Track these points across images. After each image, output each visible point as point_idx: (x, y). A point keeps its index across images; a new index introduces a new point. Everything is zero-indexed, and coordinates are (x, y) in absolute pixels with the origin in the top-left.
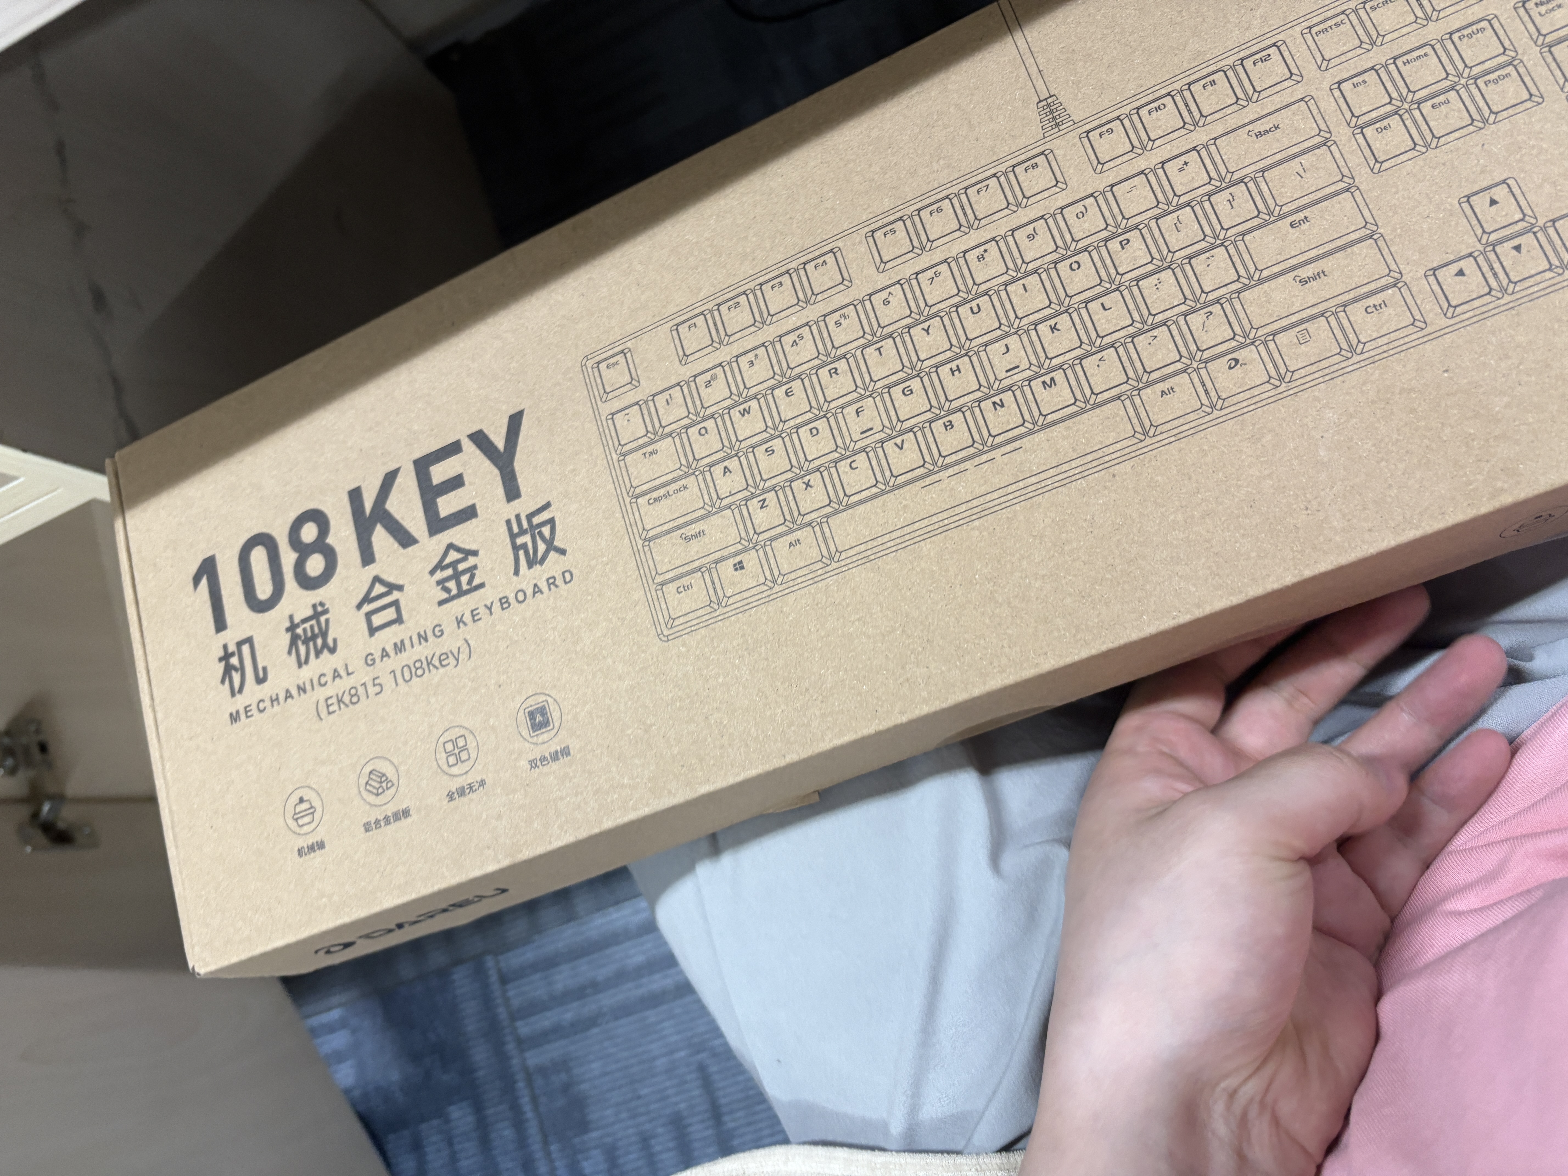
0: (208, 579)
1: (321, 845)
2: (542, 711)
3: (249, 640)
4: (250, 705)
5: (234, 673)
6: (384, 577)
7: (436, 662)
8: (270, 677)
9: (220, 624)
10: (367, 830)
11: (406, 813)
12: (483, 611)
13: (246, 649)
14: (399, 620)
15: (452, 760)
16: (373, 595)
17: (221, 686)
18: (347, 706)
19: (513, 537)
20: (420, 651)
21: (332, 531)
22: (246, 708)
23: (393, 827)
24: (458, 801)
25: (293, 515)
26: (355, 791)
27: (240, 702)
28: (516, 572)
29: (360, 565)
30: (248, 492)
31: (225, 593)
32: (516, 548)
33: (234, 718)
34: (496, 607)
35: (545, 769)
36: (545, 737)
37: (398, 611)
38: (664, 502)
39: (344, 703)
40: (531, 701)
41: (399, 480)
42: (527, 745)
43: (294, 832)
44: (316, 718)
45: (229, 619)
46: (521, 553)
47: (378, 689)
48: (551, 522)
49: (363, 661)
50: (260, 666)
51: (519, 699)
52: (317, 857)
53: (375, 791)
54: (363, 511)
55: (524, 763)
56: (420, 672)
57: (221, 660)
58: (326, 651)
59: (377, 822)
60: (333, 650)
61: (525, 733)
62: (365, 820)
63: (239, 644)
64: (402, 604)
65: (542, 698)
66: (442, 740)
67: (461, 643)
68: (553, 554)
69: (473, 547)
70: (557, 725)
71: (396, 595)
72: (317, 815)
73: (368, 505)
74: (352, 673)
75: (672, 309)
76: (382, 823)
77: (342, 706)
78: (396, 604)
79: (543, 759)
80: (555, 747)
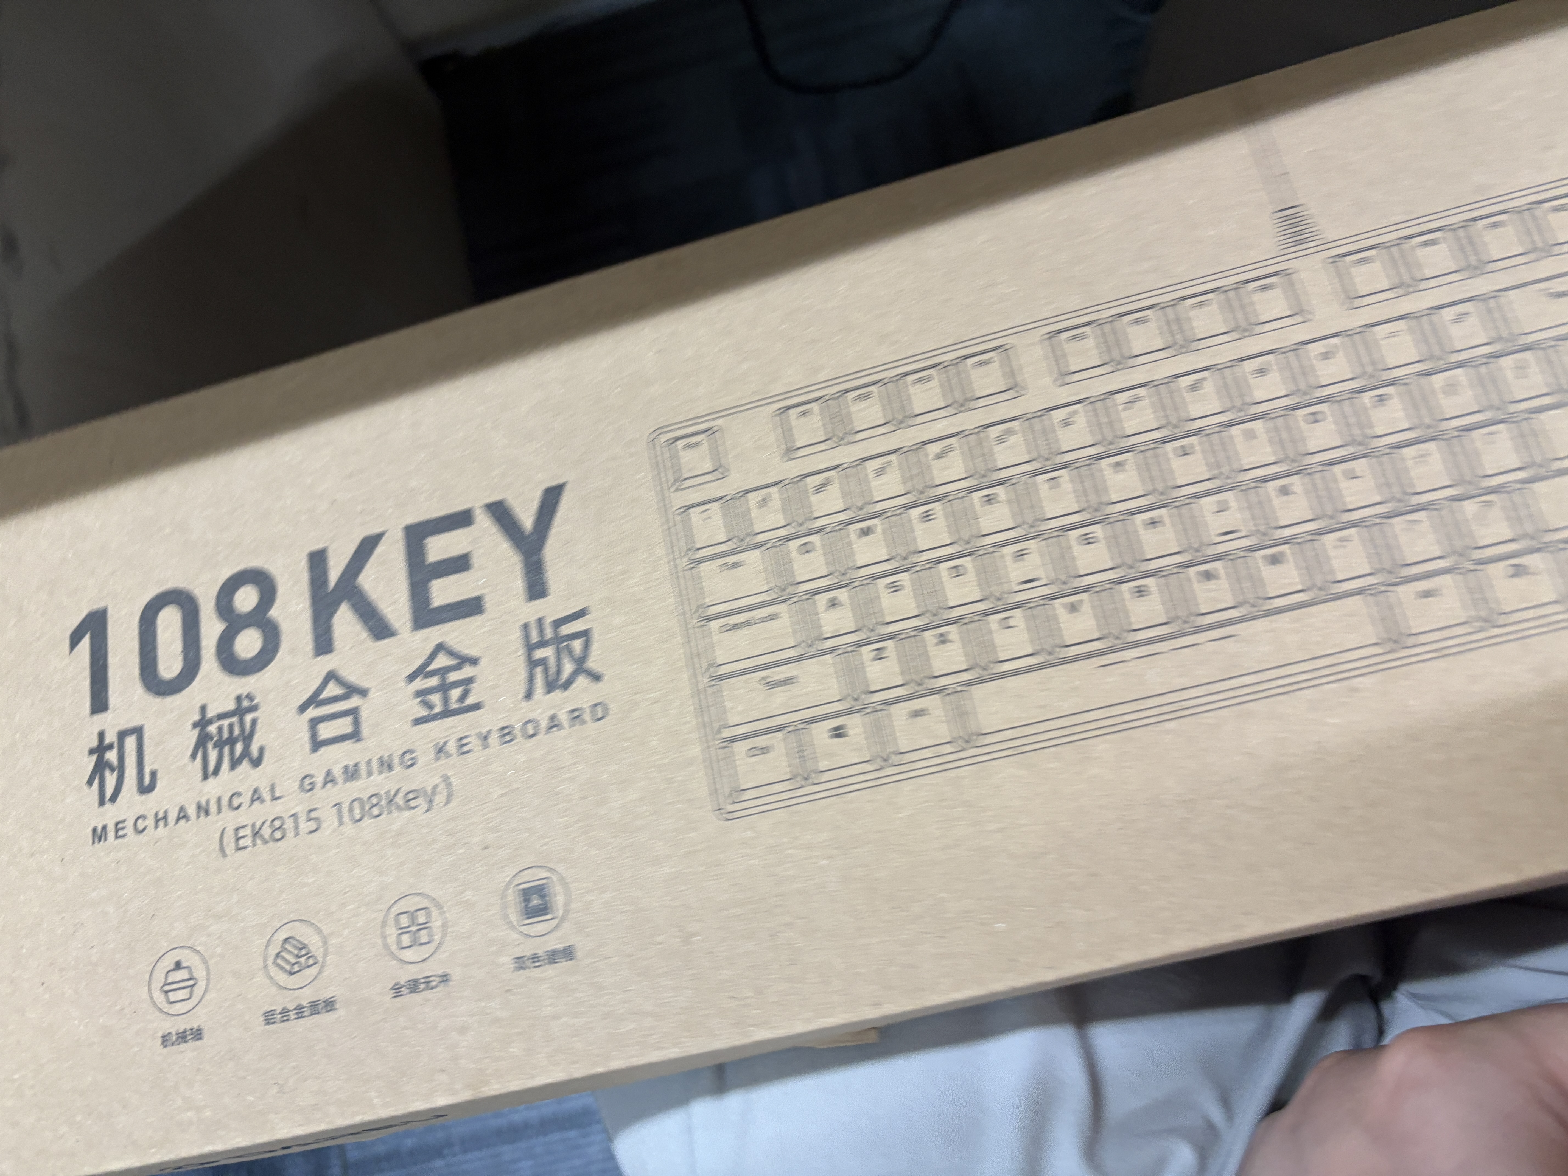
0: (92, 638)
1: (198, 1034)
2: (540, 890)
3: (138, 731)
4: (123, 821)
5: (107, 773)
6: (344, 673)
7: (400, 800)
8: (159, 785)
9: (99, 703)
10: (268, 1022)
11: (329, 1005)
12: (474, 742)
13: (130, 743)
14: (355, 735)
15: (406, 940)
16: (325, 695)
17: (85, 788)
18: (265, 842)
19: (530, 648)
20: (381, 783)
21: (278, 602)
22: (117, 824)
23: (309, 1022)
24: (409, 999)
25: (226, 573)
26: (261, 964)
27: (110, 814)
28: (529, 695)
29: (311, 653)
30: (167, 530)
31: (113, 661)
32: (532, 664)
33: (99, 835)
34: (494, 738)
35: (536, 973)
36: (541, 928)
37: (356, 723)
38: (744, 632)
39: (262, 837)
40: (527, 876)
41: (380, 549)
42: (515, 936)
43: (160, 1010)
44: (218, 854)
45: (114, 697)
46: (539, 670)
47: (312, 825)
48: (585, 634)
49: (297, 783)
50: (147, 771)
51: (511, 871)
52: (189, 1050)
53: (288, 967)
54: (325, 582)
55: (507, 960)
56: (375, 811)
57: (91, 752)
58: (245, 763)
59: (285, 1012)
60: (257, 762)
61: (513, 918)
62: (268, 1008)
63: (122, 735)
64: (364, 714)
65: (544, 874)
66: (395, 910)
67: (437, 780)
68: (582, 681)
69: (473, 652)
70: (561, 912)
71: (354, 701)
72: (198, 991)
73: (334, 575)
74: (279, 798)
75: (778, 388)
76: (292, 1015)
77: (259, 842)
78: (353, 712)
79: (535, 958)
80: (554, 943)
